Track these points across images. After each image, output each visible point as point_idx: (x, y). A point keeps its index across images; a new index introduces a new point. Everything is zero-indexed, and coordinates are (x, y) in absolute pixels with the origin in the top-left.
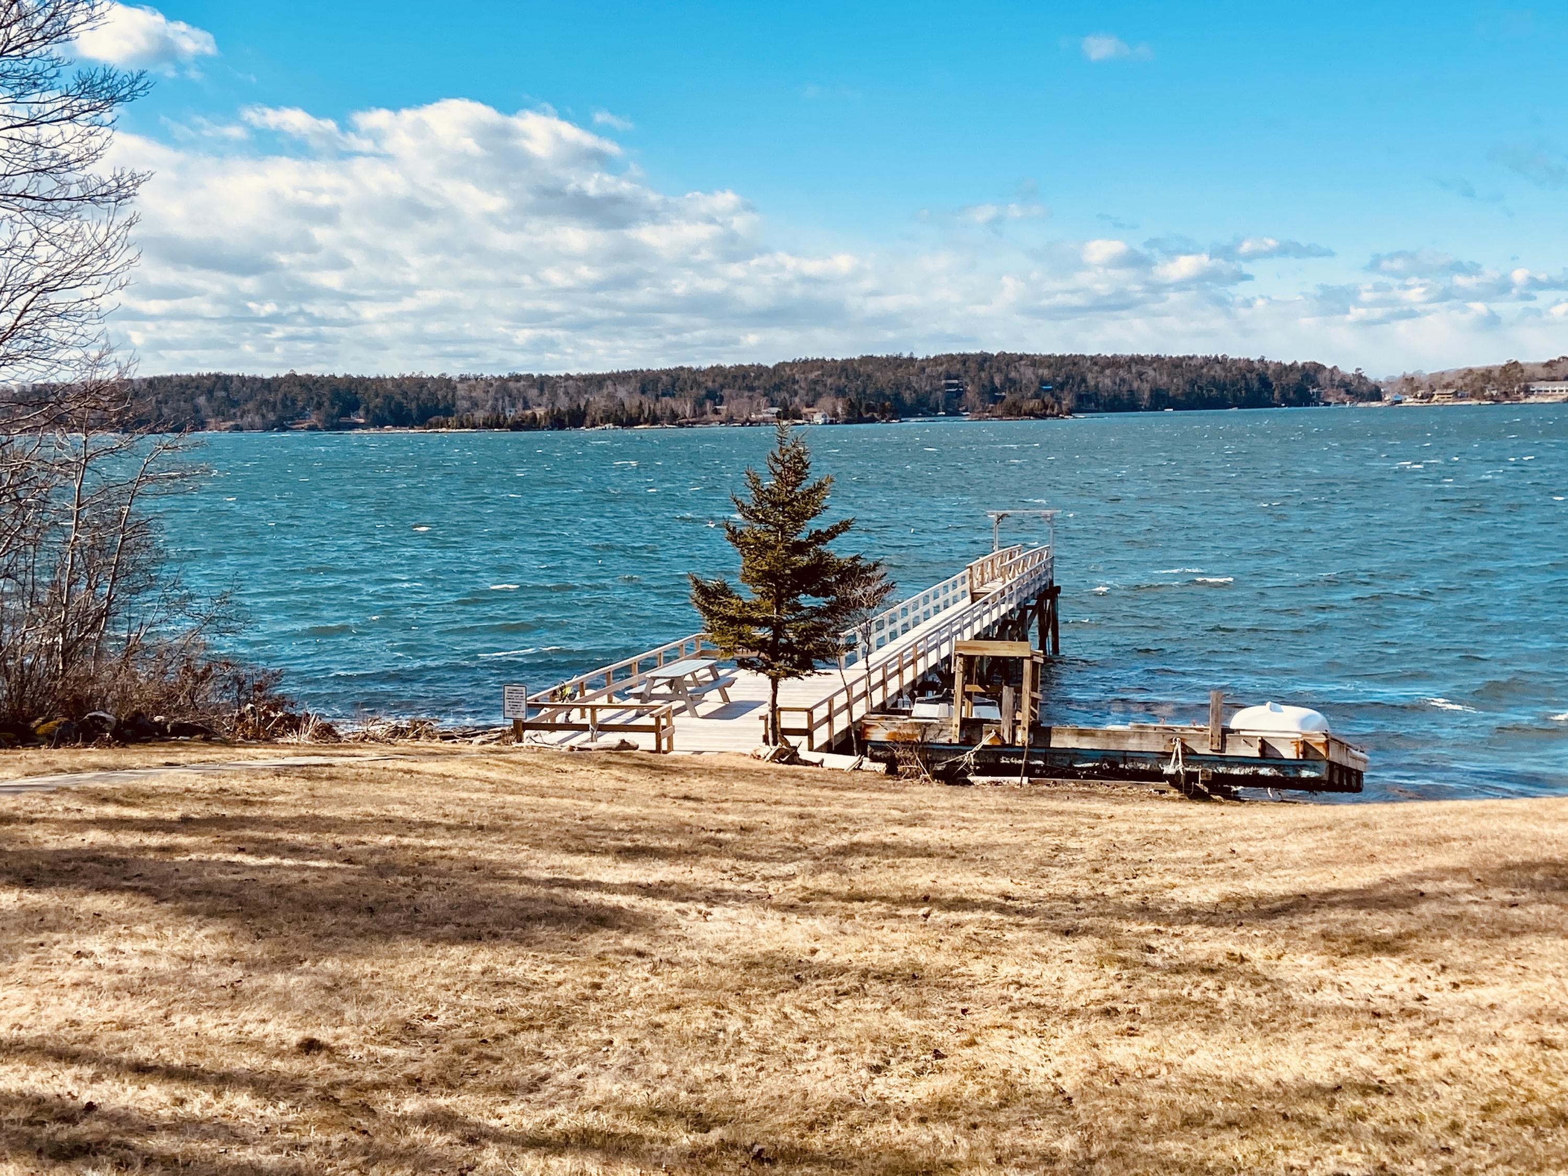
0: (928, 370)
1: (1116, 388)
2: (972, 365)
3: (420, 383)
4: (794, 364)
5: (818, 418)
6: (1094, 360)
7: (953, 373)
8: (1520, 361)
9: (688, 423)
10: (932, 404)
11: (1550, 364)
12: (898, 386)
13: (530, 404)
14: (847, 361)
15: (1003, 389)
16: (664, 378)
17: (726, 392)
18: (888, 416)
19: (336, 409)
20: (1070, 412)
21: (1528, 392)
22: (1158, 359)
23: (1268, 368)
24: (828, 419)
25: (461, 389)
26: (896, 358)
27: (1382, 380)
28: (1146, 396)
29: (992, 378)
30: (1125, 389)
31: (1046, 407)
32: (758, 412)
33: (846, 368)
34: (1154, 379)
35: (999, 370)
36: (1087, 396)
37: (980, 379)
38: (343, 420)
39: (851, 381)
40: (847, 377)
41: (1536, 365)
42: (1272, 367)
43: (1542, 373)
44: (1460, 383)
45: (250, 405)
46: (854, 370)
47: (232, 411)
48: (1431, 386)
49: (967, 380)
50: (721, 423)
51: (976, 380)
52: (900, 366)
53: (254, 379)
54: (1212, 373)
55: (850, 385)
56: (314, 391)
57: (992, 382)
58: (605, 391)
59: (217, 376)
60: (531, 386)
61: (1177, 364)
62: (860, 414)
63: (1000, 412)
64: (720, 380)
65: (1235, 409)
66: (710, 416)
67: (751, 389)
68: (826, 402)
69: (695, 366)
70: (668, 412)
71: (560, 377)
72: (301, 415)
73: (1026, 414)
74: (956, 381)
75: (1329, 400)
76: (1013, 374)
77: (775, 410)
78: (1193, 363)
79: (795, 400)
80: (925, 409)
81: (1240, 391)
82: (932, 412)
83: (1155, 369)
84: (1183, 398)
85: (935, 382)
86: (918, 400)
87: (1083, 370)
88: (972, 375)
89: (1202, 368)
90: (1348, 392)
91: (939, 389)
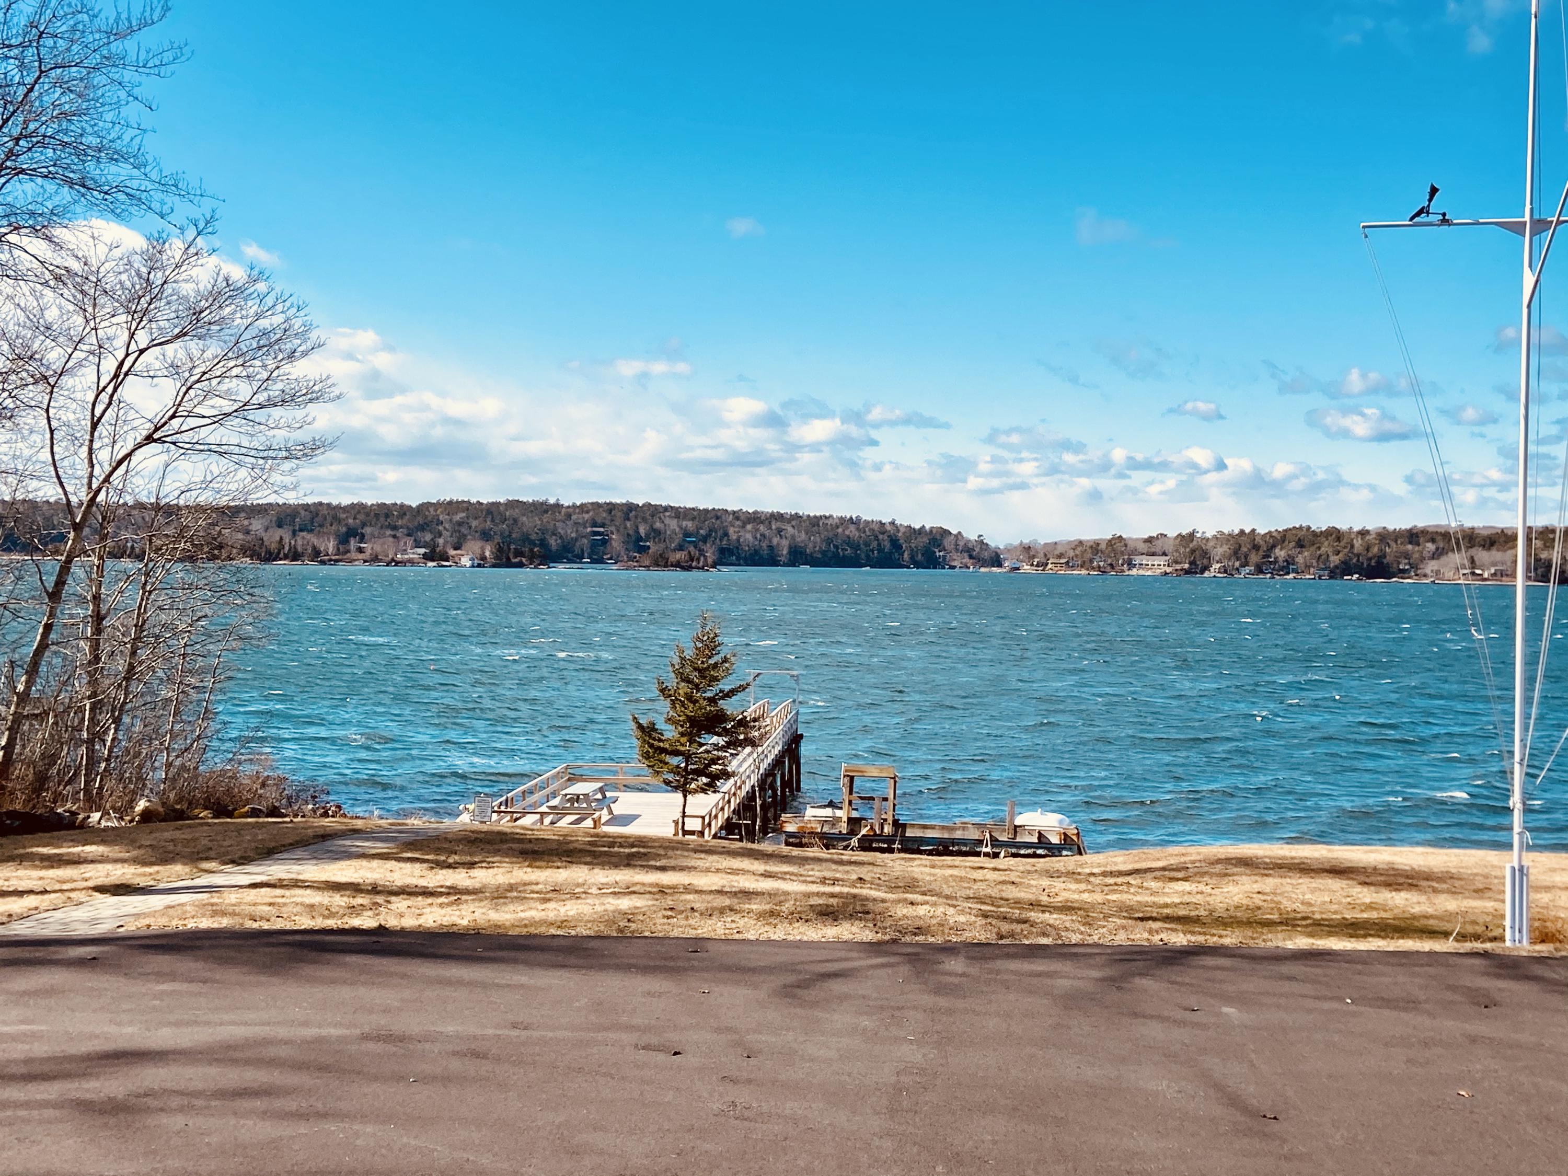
0: (574, 517)
1: (757, 543)
2: (618, 514)
4: (438, 505)
5: (466, 561)
6: (736, 515)
7: (599, 521)
8: (1124, 536)
9: (330, 560)
10: (577, 550)
11: (1150, 540)
12: (543, 531)
14: (493, 504)
15: (648, 539)
18: (537, 562)
20: (714, 566)
21: (1131, 565)
22: (797, 517)
23: (898, 531)
24: (476, 562)
26: (542, 504)
27: (1002, 547)
28: (785, 552)
29: (637, 527)
30: (764, 545)
31: (692, 559)
33: (492, 511)
34: (793, 537)
35: (644, 520)
36: (729, 549)
37: (626, 528)
39: (497, 525)
41: (1137, 539)
42: (902, 530)
43: (1143, 547)
44: (1071, 554)
46: (499, 512)
48: (1046, 555)
49: (613, 528)
50: (365, 561)
51: (621, 529)
52: (546, 512)
54: (847, 532)
55: (496, 529)
57: (637, 532)
58: (239, 524)
61: (815, 522)
62: (508, 559)
63: (647, 563)
64: (361, 517)
65: (868, 568)
66: (354, 555)
67: (395, 528)
68: (473, 545)
69: (335, 502)
70: (309, 548)
73: (672, 566)
74: (602, 530)
75: (953, 564)
76: (658, 525)
77: (422, 551)
78: (830, 522)
79: (441, 541)
80: (570, 555)
81: (872, 551)
82: (576, 558)
83: (793, 527)
84: (819, 556)
85: (581, 529)
86: (564, 546)
87: (725, 524)
88: (617, 524)
89: (838, 527)
90: (971, 557)
91: (585, 536)
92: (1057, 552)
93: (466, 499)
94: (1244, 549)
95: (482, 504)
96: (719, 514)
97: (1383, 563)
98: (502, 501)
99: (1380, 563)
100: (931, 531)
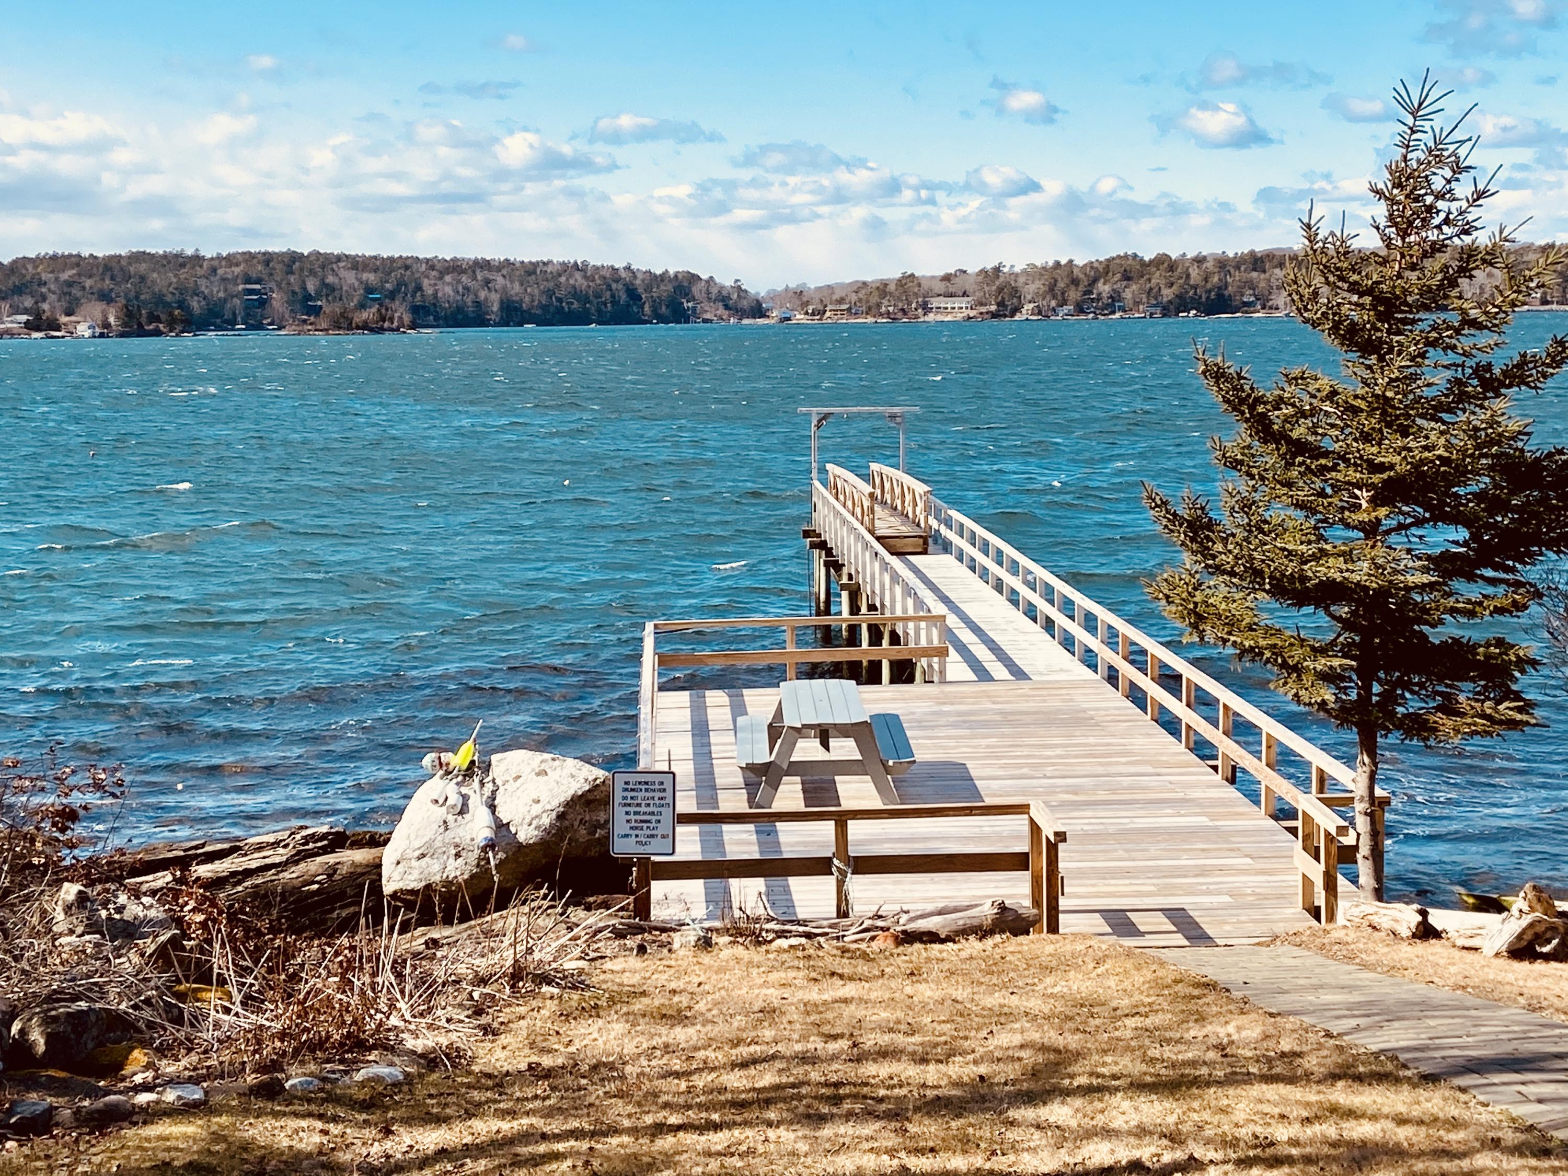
0: (220, 272)
1: (459, 298)
2: (277, 267)
5: (83, 330)
6: (431, 264)
7: (254, 275)
8: (916, 274)
10: (227, 314)
11: (947, 278)
12: (182, 290)
14: (111, 258)
15: (319, 296)
18: (179, 329)
20: (412, 326)
21: (926, 309)
22: (507, 263)
23: (635, 277)
24: (98, 331)
26: (177, 256)
27: (764, 293)
28: (495, 309)
29: (304, 282)
30: (469, 300)
31: (383, 319)
33: (110, 266)
34: (504, 288)
35: (312, 272)
36: (424, 307)
37: (289, 284)
39: (118, 284)
40: (112, 278)
42: (640, 276)
43: (940, 287)
44: (854, 298)
46: (122, 269)
48: (821, 301)
49: (273, 285)
51: (284, 286)
52: (183, 265)
54: (572, 282)
55: (118, 289)
57: (305, 289)
61: (531, 270)
62: (140, 325)
63: (324, 325)
68: (91, 309)
73: (358, 328)
74: (258, 287)
75: (706, 316)
76: (330, 279)
77: (24, 318)
78: (549, 269)
79: (46, 306)
80: (218, 321)
81: (605, 304)
82: (228, 324)
83: (504, 276)
84: (539, 312)
85: (230, 287)
86: (209, 309)
87: (417, 275)
88: (278, 279)
89: (560, 275)
90: (727, 307)
91: (236, 296)
92: (835, 297)
93: (74, 253)
94: (1061, 285)
95: (96, 258)
96: (409, 262)
97: (1223, 295)
98: (123, 254)
99: (1220, 296)
100: (676, 276)
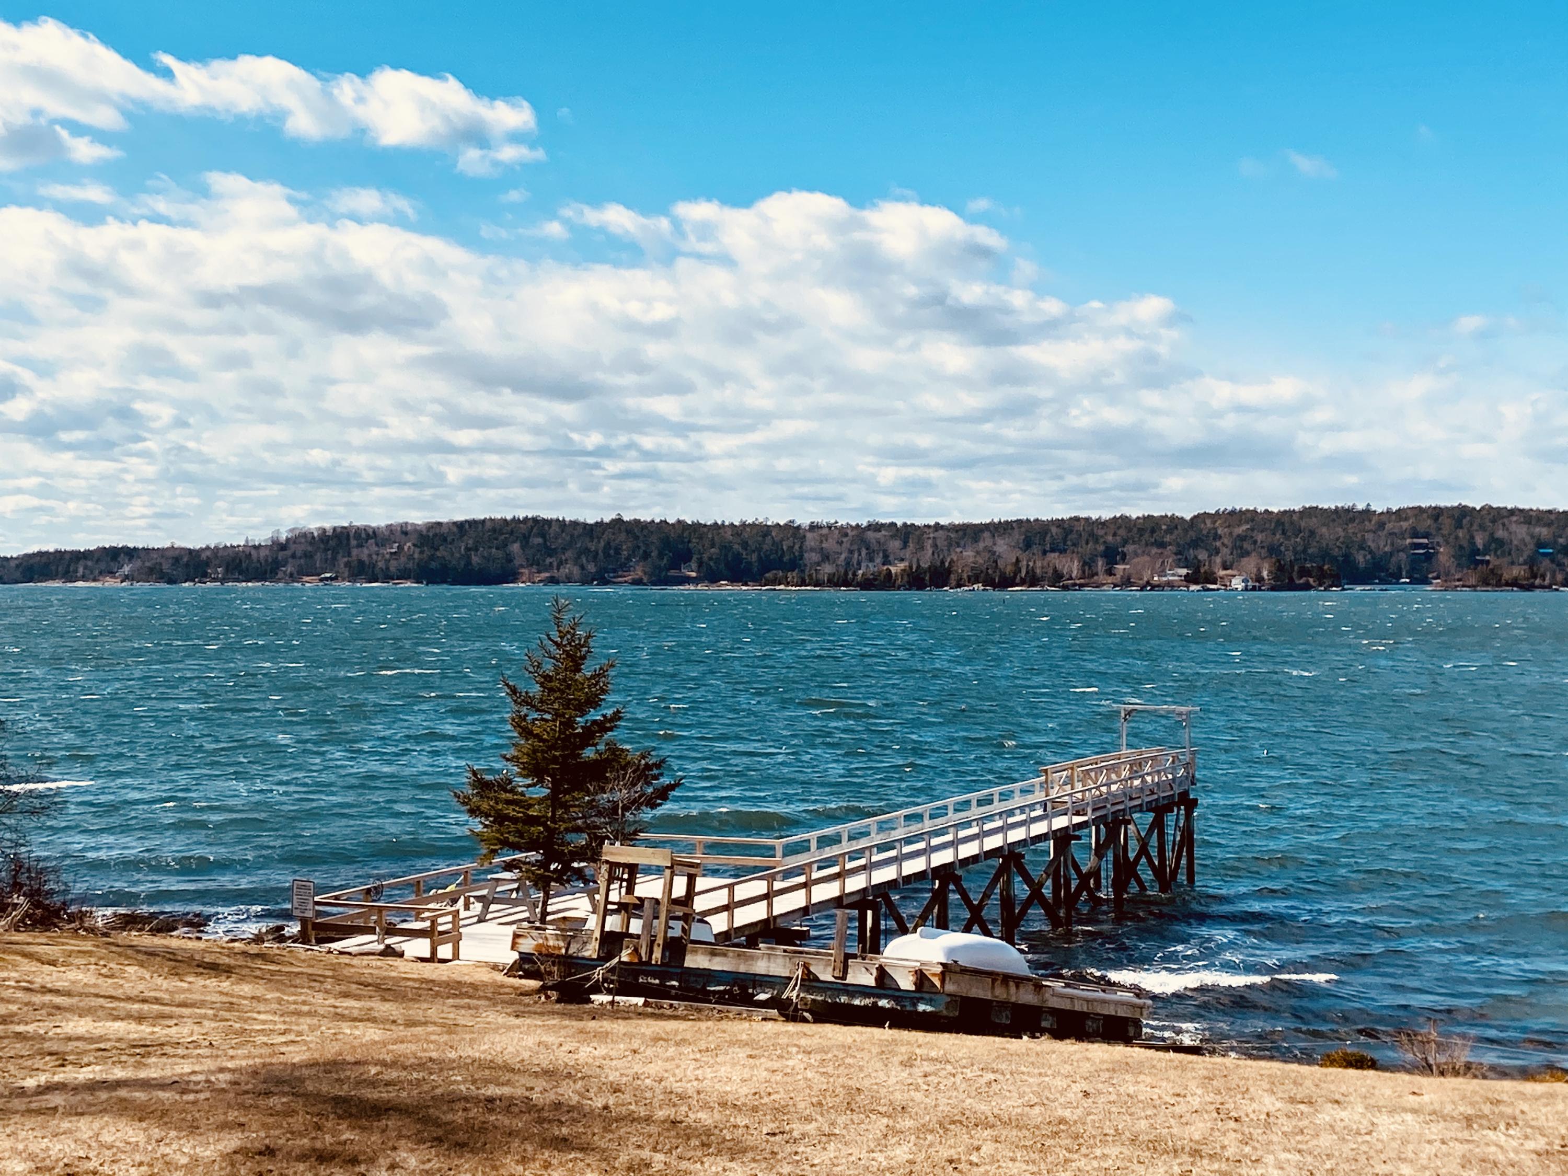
0: (1389, 526)
2: (1446, 521)
3: (763, 531)
5: (1237, 583)
7: (1422, 530)
9: (1075, 585)
10: (1392, 568)
12: (1348, 544)
13: (891, 558)
15: (1486, 551)
16: (1054, 530)
17: (1129, 548)
18: (1328, 583)
19: (665, 561)
24: (1251, 584)
25: (811, 540)
29: (1472, 537)
31: (1535, 577)
32: (1162, 573)
33: (1283, 521)
35: (1482, 527)
37: (1457, 538)
38: (673, 573)
39: (1288, 538)
40: (1284, 533)
45: (569, 554)
46: (1292, 523)
47: (548, 560)
49: (1439, 539)
52: (1352, 520)
53: (575, 524)
55: (1286, 543)
56: (641, 538)
57: (1473, 543)
58: (981, 545)
59: (535, 520)
60: (892, 537)
62: (1291, 579)
63: (1473, 581)
64: (1122, 532)
66: (1102, 578)
67: (1162, 545)
68: (1250, 564)
69: (1094, 516)
70: (1051, 571)
71: (928, 526)
72: (625, 567)
73: (1507, 584)
74: (1425, 541)
76: (1500, 533)
77: (1184, 571)
80: (1383, 574)
82: (1391, 578)
85: (1397, 541)
86: (1374, 563)
88: (1446, 533)
91: (1403, 550)
